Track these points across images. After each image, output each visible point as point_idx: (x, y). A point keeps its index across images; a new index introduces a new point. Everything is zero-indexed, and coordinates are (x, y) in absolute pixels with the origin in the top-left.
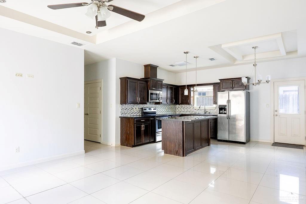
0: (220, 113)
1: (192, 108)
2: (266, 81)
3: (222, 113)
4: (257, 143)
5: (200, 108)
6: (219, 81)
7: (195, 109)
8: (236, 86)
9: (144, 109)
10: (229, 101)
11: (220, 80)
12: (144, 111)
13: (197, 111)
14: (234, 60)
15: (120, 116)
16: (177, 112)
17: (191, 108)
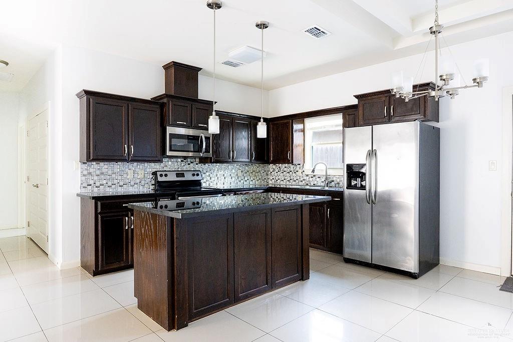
0: (349, 186)
1: (300, 171)
2: (474, 80)
3: (355, 187)
4: (459, 272)
5: (313, 171)
6: (355, 102)
7: (307, 176)
8: (399, 110)
9: (161, 175)
10: (372, 153)
11: (357, 97)
12: (160, 179)
13: (311, 179)
14: (395, 37)
15: (79, 191)
16: (270, 182)
17: (297, 171)
